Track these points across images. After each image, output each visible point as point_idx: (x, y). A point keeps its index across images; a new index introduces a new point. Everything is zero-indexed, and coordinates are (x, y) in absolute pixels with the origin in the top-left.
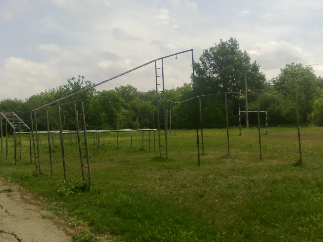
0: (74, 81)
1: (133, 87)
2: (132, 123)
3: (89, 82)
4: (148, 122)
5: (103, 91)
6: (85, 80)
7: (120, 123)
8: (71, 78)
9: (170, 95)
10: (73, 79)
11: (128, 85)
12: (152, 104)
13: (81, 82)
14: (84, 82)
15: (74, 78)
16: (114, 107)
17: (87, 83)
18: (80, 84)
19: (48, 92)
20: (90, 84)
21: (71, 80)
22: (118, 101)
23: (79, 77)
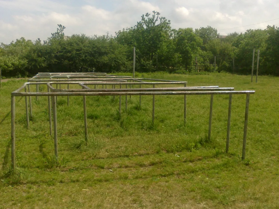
0: (148, 17)
1: (213, 28)
2: (209, 65)
3: (164, 18)
4: (227, 65)
5: (180, 29)
6: (160, 16)
7: (195, 66)
8: (145, 14)
9: (255, 35)
10: (147, 15)
11: (207, 27)
12: (233, 45)
13: (155, 19)
14: (159, 19)
15: (149, 14)
16: (190, 47)
17: (162, 19)
18: (155, 20)
19: (126, 31)
20: (165, 21)
21: (145, 17)
22: (195, 40)
23: (153, 13)
